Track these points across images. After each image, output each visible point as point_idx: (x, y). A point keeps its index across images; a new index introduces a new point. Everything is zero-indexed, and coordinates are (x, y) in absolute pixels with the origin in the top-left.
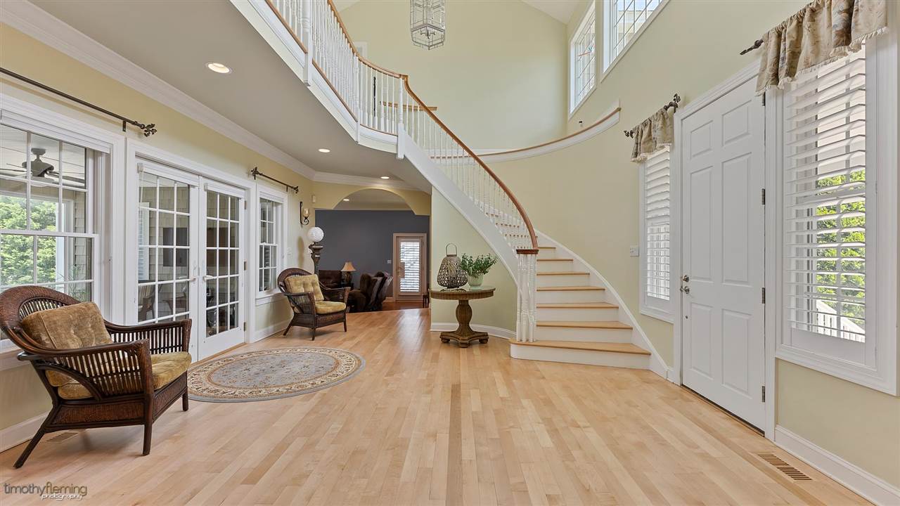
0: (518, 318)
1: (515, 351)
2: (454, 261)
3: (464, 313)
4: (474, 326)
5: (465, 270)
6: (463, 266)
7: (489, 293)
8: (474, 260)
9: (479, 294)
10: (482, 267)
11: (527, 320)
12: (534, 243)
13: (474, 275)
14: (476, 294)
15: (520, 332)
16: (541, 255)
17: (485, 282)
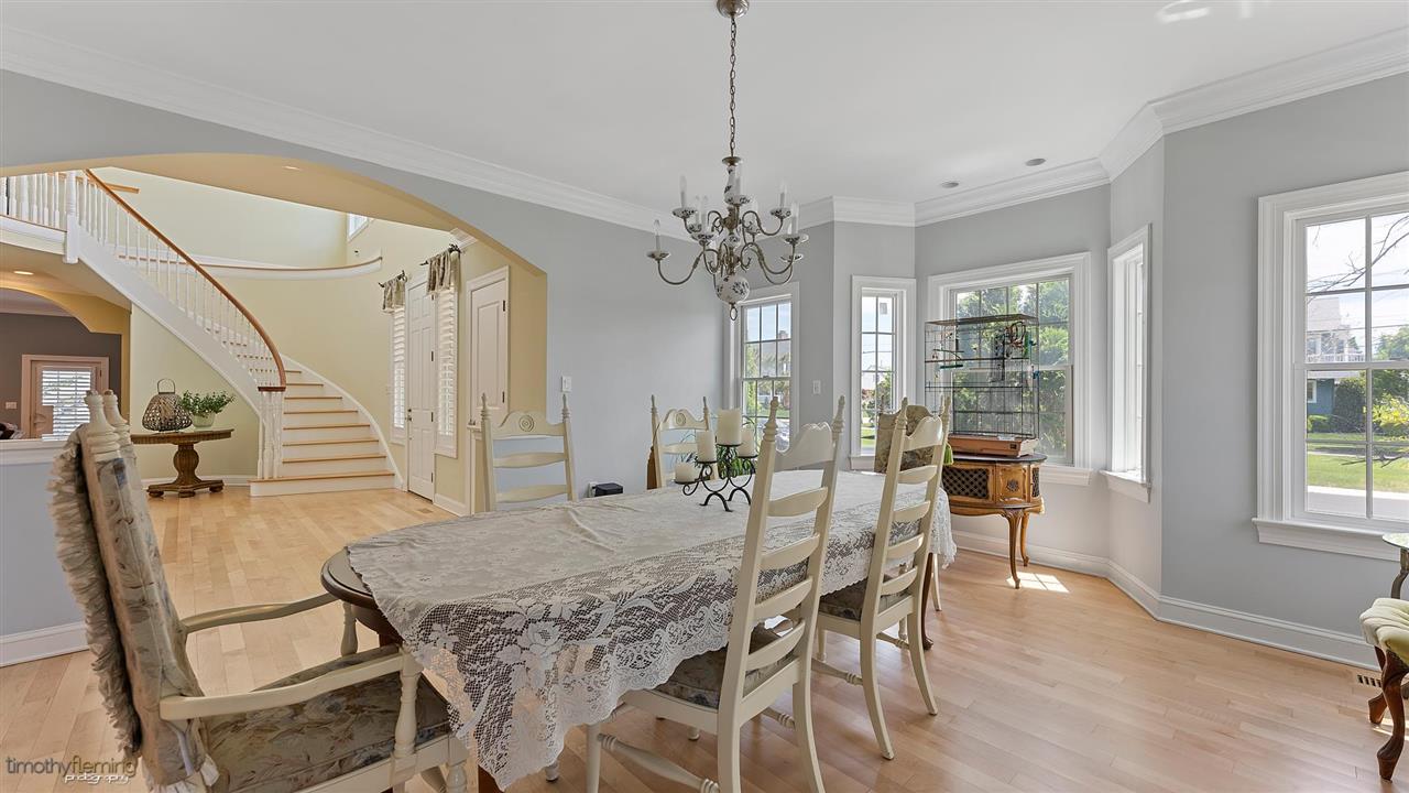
0: (260, 456)
1: (255, 490)
2: (170, 401)
3: (187, 459)
4: (202, 474)
5: (189, 409)
6: (185, 404)
7: (226, 434)
8: (202, 398)
9: (208, 435)
10: (215, 406)
11: (271, 459)
12: (283, 380)
13: (201, 414)
14: (204, 435)
15: (263, 469)
16: (289, 392)
17: (217, 422)
